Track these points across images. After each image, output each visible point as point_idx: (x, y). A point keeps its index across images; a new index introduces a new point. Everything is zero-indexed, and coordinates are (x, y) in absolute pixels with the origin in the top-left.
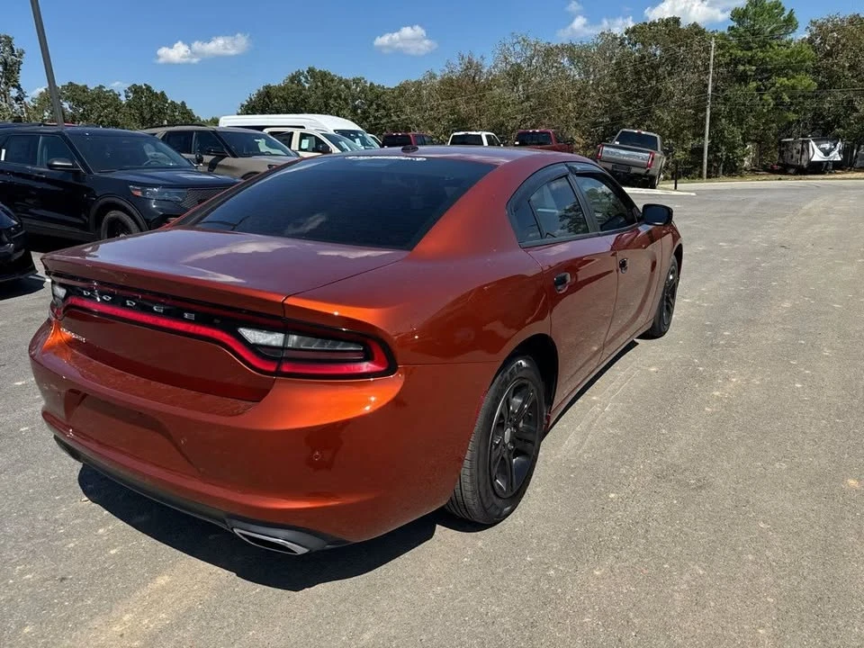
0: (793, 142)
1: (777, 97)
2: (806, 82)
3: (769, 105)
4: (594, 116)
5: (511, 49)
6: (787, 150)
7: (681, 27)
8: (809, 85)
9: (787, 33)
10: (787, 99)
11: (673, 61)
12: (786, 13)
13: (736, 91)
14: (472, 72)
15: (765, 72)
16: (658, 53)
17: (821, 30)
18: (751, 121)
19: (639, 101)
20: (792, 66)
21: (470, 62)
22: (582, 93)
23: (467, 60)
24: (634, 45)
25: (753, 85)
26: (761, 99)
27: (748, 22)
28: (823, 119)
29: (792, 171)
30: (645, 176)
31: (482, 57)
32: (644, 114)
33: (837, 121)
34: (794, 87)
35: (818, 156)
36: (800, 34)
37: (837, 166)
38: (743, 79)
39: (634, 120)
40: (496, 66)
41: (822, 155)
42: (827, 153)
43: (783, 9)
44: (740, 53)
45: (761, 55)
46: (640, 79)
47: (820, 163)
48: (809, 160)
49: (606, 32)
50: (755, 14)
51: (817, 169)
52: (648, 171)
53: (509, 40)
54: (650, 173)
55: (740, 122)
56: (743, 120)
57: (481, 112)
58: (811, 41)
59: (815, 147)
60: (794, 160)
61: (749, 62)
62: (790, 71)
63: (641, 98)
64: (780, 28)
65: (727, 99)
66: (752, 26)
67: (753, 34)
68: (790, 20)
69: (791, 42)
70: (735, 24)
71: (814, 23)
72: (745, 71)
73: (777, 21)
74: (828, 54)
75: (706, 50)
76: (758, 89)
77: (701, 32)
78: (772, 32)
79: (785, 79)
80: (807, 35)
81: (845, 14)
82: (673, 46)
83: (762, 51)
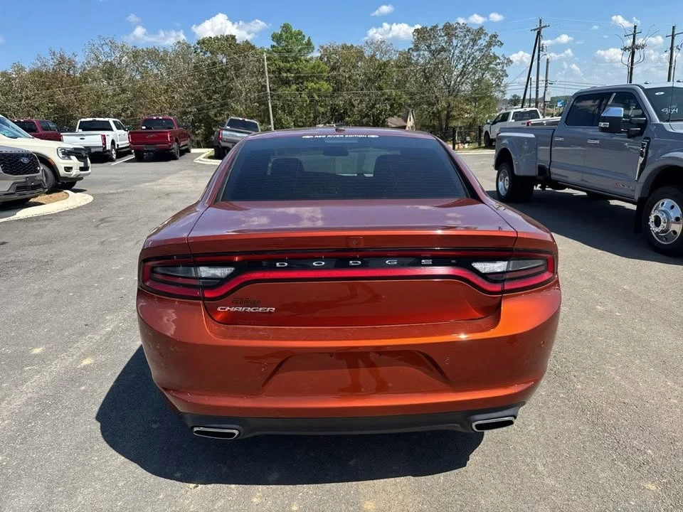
1: (310, 96)
2: (325, 86)
3: (306, 101)
4: (183, 107)
5: (100, 49)
7: (238, 42)
8: (328, 88)
9: (308, 52)
10: (317, 98)
11: (237, 68)
12: (306, 39)
13: (284, 91)
14: (65, 66)
15: (299, 79)
16: (224, 60)
17: (327, 53)
18: (297, 112)
19: (217, 95)
20: (315, 76)
21: (62, 58)
22: (169, 89)
23: (59, 55)
24: (205, 53)
25: (294, 87)
26: (301, 97)
27: (284, 43)
28: (337, 112)
31: (73, 54)
32: (222, 106)
33: (345, 113)
34: (319, 90)
36: (316, 54)
38: (286, 82)
39: (216, 110)
40: (89, 63)
43: (304, 36)
44: (282, 65)
45: (295, 66)
46: (215, 79)
49: (182, 42)
50: (287, 38)
53: (97, 42)
55: (290, 113)
56: (291, 112)
57: (81, 102)
58: (321, 58)
61: (289, 71)
62: (315, 79)
63: (218, 93)
64: (304, 48)
65: (279, 96)
66: (286, 46)
67: (288, 52)
68: (309, 44)
69: (311, 59)
70: (275, 44)
71: (322, 47)
72: (287, 77)
73: (301, 44)
74: (333, 69)
75: (258, 61)
76: (298, 90)
77: (253, 48)
78: (299, 51)
79: (313, 84)
80: (319, 55)
81: (339, 43)
82: (236, 56)
83: (296, 64)
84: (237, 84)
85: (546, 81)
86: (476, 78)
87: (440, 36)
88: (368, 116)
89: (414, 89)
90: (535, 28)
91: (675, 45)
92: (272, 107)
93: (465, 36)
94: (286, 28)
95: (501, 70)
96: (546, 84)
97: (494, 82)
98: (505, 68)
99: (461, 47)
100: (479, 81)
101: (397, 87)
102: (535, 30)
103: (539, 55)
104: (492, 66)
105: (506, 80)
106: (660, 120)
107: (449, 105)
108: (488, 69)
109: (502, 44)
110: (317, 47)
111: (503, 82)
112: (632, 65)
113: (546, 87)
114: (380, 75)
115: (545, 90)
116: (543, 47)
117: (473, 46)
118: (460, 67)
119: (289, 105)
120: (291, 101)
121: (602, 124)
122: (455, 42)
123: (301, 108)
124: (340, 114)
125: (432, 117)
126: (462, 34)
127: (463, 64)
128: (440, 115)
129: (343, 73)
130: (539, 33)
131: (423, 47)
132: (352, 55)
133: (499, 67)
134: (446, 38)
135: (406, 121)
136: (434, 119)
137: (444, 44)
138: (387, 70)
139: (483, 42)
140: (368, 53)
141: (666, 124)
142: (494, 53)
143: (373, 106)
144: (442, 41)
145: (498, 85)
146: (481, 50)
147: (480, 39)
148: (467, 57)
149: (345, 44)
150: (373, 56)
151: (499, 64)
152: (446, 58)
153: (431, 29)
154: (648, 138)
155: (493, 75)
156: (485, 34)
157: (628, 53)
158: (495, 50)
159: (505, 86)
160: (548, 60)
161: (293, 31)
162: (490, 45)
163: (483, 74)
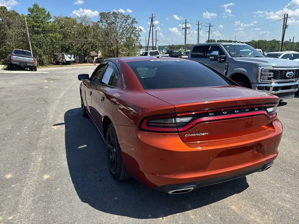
0: (58, 55)
1: (51, 40)
2: (59, 36)
3: (49, 42)
6: (57, 57)
7: (8, 10)
9: (49, 19)
10: (54, 41)
12: (47, 12)
13: (37, 37)
15: (44, 31)
16: (1, 19)
17: (58, 20)
18: (44, 47)
20: (52, 30)
25: (42, 35)
26: (46, 40)
27: (35, 13)
29: (61, 64)
30: (33, 67)
33: (69, 48)
34: (55, 37)
35: (68, 59)
36: (52, 20)
37: (74, 62)
38: (38, 33)
41: (69, 59)
42: (70, 58)
44: (35, 24)
47: (69, 62)
48: (66, 60)
50: (36, 11)
51: (68, 63)
52: (34, 65)
54: (35, 65)
55: (41, 47)
58: (54, 22)
59: (66, 56)
60: (60, 60)
61: (38, 27)
62: (53, 32)
64: (46, 17)
65: (34, 39)
66: (36, 15)
67: (37, 18)
68: (49, 15)
69: (50, 22)
70: (30, 13)
71: (55, 17)
72: (38, 30)
73: (45, 15)
74: (62, 27)
75: (21, 21)
76: (44, 36)
77: (17, 14)
78: (44, 18)
79: (52, 34)
80: (54, 20)
81: (64, 16)
82: (7, 18)
83: (42, 24)
84: (9, 32)
85: (156, 39)
86: (128, 36)
87: (111, 17)
88: (81, 51)
89: (102, 39)
90: (151, 17)
91: (199, 28)
92: (31, 44)
93: (122, 18)
94: (36, 6)
95: (138, 34)
96: (156, 41)
97: (135, 39)
98: (139, 33)
99: (121, 22)
100: (129, 38)
101: (93, 38)
102: (150, 18)
103: (153, 29)
104: (134, 32)
105: (140, 38)
106: (231, 57)
107: (117, 48)
108: (132, 33)
109: (137, 23)
110: (53, 17)
111: (139, 39)
112: (186, 35)
113: (156, 42)
114: (85, 32)
115: (156, 43)
116: (154, 25)
117: (126, 22)
118: (121, 31)
119: (39, 43)
120: (41, 42)
121: (211, 58)
122: (118, 20)
123: (46, 45)
124: (67, 49)
125: (110, 52)
126: (120, 17)
127: (122, 30)
128: (114, 52)
129: (67, 30)
130: (152, 19)
131: (104, 21)
132: (71, 22)
133: (137, 32)
134: (114, 18)
135: (98, 53)
136: (111, 53)
137: (113, 21)
138: (89, 30)
139: (129, 21)
140: (79, 21)
141: (234, 58)
142: (134, 26)
143: (83, 46)
144: (113, 19)
145: (137, 40)
146: (129, 24)
147: (128, 20)
148: (124, 27)
149: (67, 17)
150: (81, 24)
151: (137, 31)
152: (114, 27)
153: (107, 14)
154: (228, 63)
155: (135, 35)
156: (130, 18)
157: (184, 30)
158: (134, 25)
159: (140, 41)
160: (156, 31)
161: (40, 8)
162: (132, 22)
163: (131, 35)
